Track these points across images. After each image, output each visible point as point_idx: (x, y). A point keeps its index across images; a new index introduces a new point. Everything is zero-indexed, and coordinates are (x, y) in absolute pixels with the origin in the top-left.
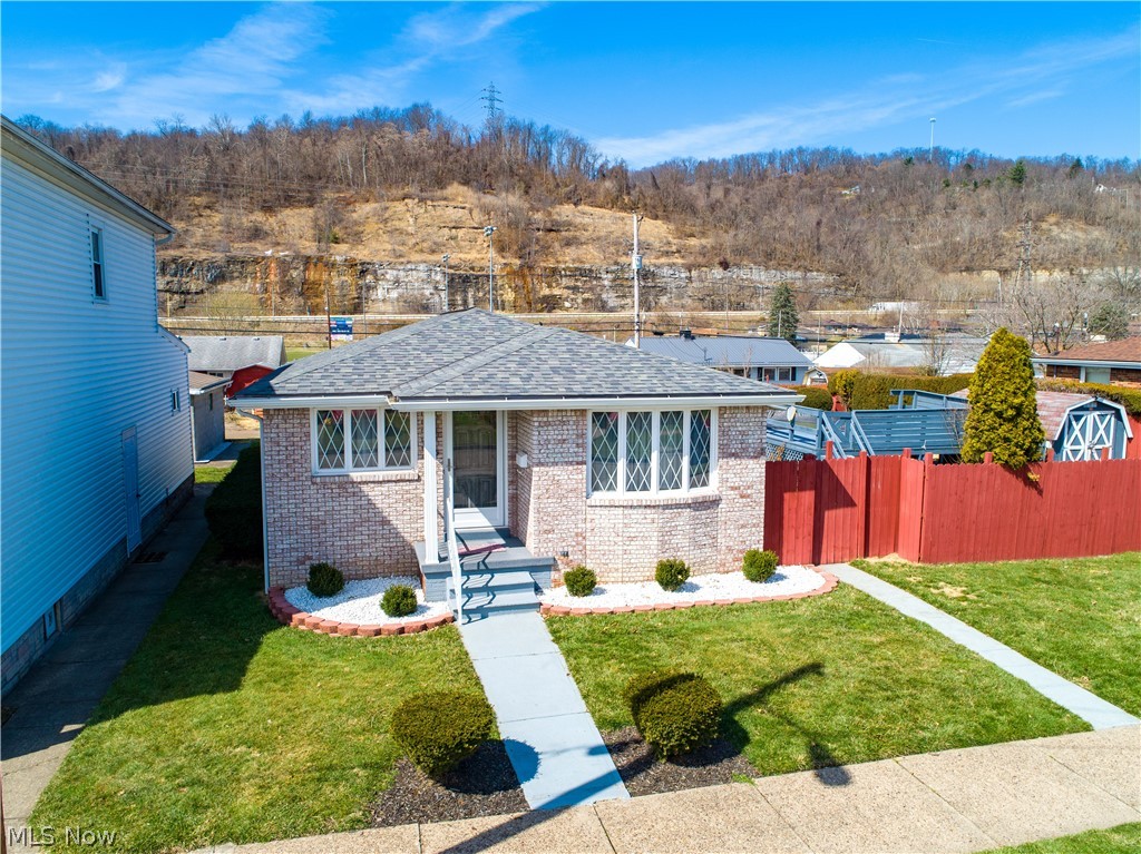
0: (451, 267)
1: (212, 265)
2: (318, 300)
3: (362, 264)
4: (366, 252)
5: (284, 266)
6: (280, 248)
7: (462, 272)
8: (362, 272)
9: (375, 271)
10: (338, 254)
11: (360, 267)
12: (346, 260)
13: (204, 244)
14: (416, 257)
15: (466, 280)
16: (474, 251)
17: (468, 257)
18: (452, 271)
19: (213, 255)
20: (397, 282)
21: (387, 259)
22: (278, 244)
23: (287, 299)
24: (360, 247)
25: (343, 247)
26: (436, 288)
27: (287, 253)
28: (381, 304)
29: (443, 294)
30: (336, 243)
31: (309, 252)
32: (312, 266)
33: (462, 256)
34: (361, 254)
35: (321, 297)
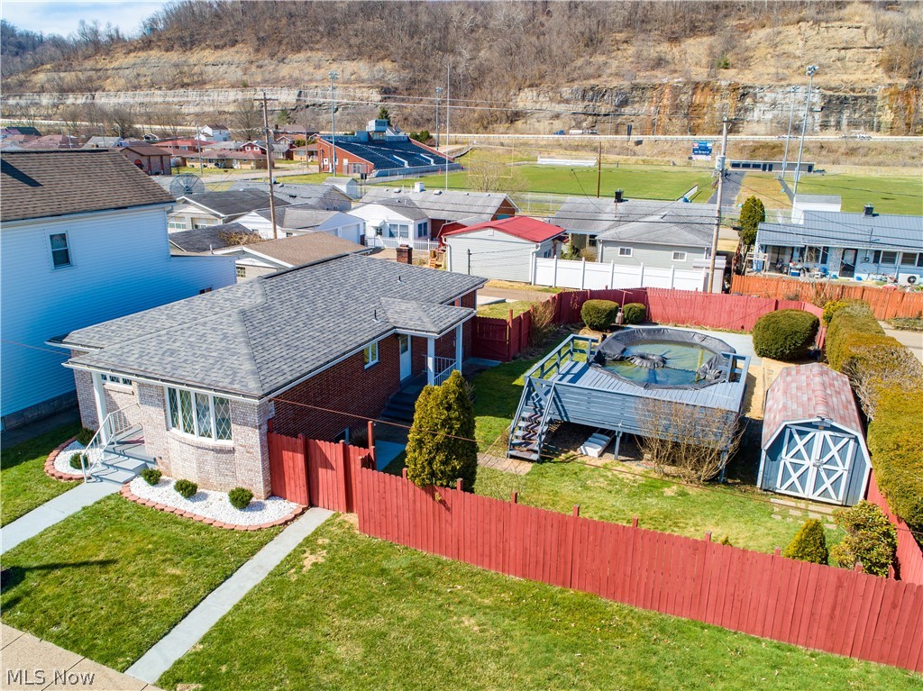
0: (831, 89)
1: (619, 91)
2: (700, 121)
3: (744, 88)
4: (750, 77)
5: (676, 91)
6: (676, 75)
7: (841, 94)
8: (744, 95)
9: (755, 94)
10: (724, 79)
11: (741, 91)
12: (730, 85)
13: (616, 74)
14: (797, 80)
15: (843, 101)
16: (860, 72)
17: (853, 78)
18: (831, 93)
19: (622, 83)
20: (774, 104)
21: (769, 82)
22: (675, 71)
23: (674, 120)
24: (747, 71)
25: (732, 72)
26: (811, 110)
27: (680, 80)
28: (755, 125)
29: (817, 116)
30: (726, 68)
31: (698, 79)
32: (699, 91)
33: (845, 77)
34: (745, 78)
35: (703, 119)
